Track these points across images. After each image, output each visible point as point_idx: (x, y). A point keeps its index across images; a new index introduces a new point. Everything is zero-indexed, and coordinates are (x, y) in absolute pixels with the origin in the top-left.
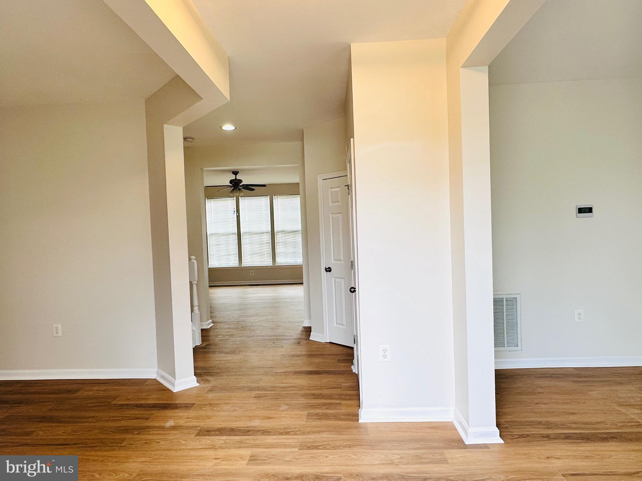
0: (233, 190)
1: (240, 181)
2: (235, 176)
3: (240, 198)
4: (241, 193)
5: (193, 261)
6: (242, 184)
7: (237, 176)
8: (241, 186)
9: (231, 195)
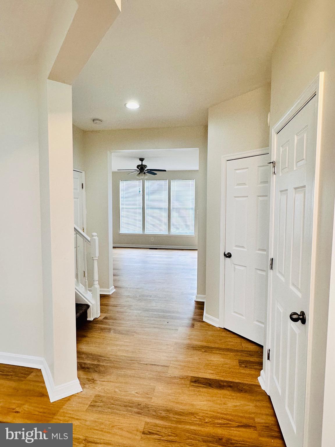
0: (139, 173)
1: (145, 166)
2: (141, 162)
3: (145, 181)
4: (145, 177)
5: (94, 238)
6: (147, 168)
7: (143, 162)
8: (146, 171)
9: (137, 177)
